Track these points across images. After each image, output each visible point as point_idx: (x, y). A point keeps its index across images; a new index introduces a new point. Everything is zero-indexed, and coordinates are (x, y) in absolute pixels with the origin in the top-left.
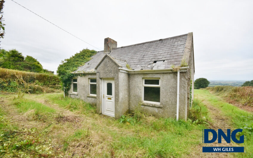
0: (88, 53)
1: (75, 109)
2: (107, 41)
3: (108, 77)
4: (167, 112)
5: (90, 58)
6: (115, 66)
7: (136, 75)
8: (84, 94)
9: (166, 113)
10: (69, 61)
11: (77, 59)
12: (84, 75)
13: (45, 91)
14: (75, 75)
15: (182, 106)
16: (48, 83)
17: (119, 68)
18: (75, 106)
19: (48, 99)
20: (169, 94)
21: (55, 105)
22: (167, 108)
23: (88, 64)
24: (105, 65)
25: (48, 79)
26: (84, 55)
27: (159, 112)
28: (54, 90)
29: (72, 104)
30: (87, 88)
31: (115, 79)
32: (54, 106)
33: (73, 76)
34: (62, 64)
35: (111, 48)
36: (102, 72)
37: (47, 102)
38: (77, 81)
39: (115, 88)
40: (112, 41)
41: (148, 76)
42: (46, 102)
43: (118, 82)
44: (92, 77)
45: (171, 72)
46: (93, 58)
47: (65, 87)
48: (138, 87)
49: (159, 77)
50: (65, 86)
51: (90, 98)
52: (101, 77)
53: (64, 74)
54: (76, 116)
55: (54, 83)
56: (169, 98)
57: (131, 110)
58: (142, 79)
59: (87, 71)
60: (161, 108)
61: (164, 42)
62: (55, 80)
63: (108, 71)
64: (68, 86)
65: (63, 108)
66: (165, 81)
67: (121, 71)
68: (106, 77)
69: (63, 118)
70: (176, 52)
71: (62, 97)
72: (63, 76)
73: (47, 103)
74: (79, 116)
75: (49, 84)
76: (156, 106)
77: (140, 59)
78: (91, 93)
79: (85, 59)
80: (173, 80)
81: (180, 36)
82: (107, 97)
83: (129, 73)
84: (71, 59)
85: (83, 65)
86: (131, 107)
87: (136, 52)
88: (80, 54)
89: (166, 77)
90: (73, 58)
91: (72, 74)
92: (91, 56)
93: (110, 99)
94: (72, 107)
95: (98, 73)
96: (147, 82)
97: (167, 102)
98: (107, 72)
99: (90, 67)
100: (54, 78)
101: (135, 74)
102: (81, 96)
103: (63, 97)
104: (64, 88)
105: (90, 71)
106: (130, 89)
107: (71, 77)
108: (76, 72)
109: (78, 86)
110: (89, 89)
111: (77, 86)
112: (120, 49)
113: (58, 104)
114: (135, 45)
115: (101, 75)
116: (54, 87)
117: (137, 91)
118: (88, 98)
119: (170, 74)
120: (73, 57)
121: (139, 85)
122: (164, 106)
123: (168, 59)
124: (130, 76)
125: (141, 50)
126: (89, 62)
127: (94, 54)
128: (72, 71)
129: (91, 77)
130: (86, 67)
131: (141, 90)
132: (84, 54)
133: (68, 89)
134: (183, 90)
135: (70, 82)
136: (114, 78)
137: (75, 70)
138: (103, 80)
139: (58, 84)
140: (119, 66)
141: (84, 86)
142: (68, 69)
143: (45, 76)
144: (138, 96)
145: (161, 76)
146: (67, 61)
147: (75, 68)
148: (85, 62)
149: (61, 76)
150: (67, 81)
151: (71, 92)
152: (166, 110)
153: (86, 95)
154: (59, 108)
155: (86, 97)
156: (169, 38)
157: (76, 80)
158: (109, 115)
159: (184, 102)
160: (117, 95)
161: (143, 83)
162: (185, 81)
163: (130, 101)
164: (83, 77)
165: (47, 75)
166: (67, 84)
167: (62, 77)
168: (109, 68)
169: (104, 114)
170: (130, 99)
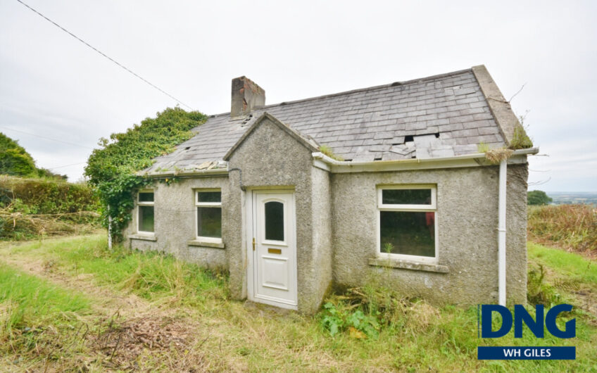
0: (181, 120)
1: (158, 288)
2: (240, 86)
3: (271, 182)
4: (464, 287)
5: (189, 133)
6: (297, 148)
7: (356, 176)
8: (177, 239)
9: (460, 290)
10: (124, 140)
11: (151, 134)
12: (180, 179)
13: (43, 231)
14: (148, 181)
15: (512, 268)
16: (54, 206)
17: (314, 154)
18: (156, 281)
19: (55, 257)
20: (468, 231)
21: (82, 276)
22: (464, 275)
23: (188, 148)
24: (262, 147)
25: (51, 196)
26: (169, 124)
27: (437, 285)
28: (71, 226)
29: (145, 272)
30: (190, 219)
31: (298, 188)
32: (79, 282)
33: (141, 184)
34: (102, 148)
35: (252, 106)
36: (248, 167)
37: (53, 269)
38: (155, 198)
39: (299, 216)
40: (252, 86)
41: (397, 178)
42: (49, 267)
43: (310, 199)
44: (206, 186)
45: (477, 165)
46: (198, 133)
47: (113, 217)
48: (363, 212)
49: (433, 182)
50: (114, 214)
51: (199, 250)
52: (245, 184)
53: (110, 177)
54: (167, 315)
55: (71, 206)
56: (469, 244)
57: (340, 281)
58: (374, 187)
59: (187, 168)
60: (443, 274)
61: (407, 88)
62: (76, 197)
63: (271, 163)
64: (125, 214)
65: (111, 287)
66: (453, 192)
67: (317, 163)
68: (263, 184)
69: (121, 331)
70: (464, 112)
71: (103, 250)
72: (107, 183)
73: (52, 272)
74: (177, 318)
75: (55, 210)
76: (429, 269)
77: (353, 131)
78: (201, 234)
79: (174, 134)
80: (480, 189)
81: (450, 75)
82: (267, 248)
83: (335, 171)
84: (130, 133)
85: (171, 152)
86: (340, 274)
87: (336, 115)
88: (157, 120)
89: (458, 180)
90: (139, 133)
91: (138, 178)
92: (190, 127)
93: (279, 252)
94: (146, 285)
95: (234, 172)
96: (389, 196)
97: (461, 255)
98: (269, 166)
99: (197, 157)
100: (72, 192)
101: (351, 173)
102: (168, 244)
103: (107, 249)
104: (110, 220)
105: (200, 167)
106: (336, 217)
107: (135, 186)
108: (152, 172)
109: (157, 214)
110: (193, 221)
111: (155, 213)
112: (280, 108)
113: (91, 275)
114: (323, 98)
115: (246, 178)
116: (70, 219)
117: (360, 226)
118: (193, 250)
119: (469, 171)
120: (137, 129)
121: (367, 207)
122: (452, 270)
123: (449, 129)
124: (337, 181)
125: (346, 109)
126: (187, 142)
127: (200, 123)
128: (137, 169)
129: (202, 186)
130: (181, 158)
131: (374, 222)
132: (170, 121)
133: (124, 225)
134: (515, 219)
135: (129, 203)
136: (295, 185)
137: (146, 167)
138: (249, 194)
139: (83, 210)
140: (311, 150)
141: (178, 213)
142: (122, 164)
143: (42, 188)
144: (362, 239)
145: (441, 177)
146: (117, 141)
147: (144, 161)
148: (177, 143)
149: (101, 184)
150: (119, 201)
151: (133, 234)
152: (459, 281)
153: (185, 240)
154: (97, 290)
155: (184, 246)
156: (420, 79)
157: (150, 197)
158: (273, 304)
159: (522, 255)
160: (304, 240)
161: (377, 199)
162: (521, 190)
163: (337, 256)
164: (174, 187)
165: (50, 183)
166: (121, 208)
167: (103, 188)
168: (277, 156)
169: (256, 300)
170: (335, 248)
